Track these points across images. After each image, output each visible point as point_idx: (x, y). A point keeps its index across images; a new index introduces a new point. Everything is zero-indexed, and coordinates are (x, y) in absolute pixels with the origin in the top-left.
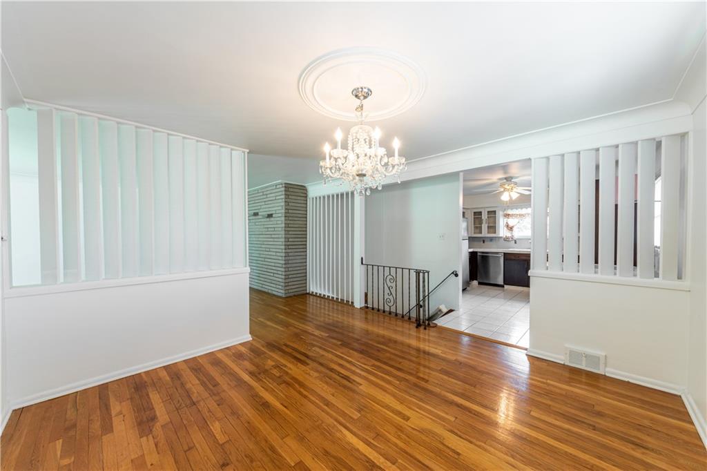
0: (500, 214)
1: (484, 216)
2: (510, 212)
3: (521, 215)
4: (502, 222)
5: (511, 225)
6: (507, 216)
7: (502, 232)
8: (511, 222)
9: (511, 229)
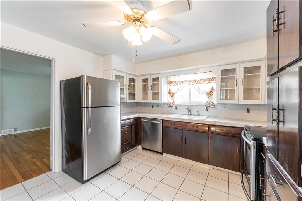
0: (163, 81)
1: (150, 83)
2: (172, 79)
3: (181, 82)
4: (164, 89)
5: (173, 91)
6: (170, 83)
7: (165, 98)
8: (173, 89)
9: (172, 95)
